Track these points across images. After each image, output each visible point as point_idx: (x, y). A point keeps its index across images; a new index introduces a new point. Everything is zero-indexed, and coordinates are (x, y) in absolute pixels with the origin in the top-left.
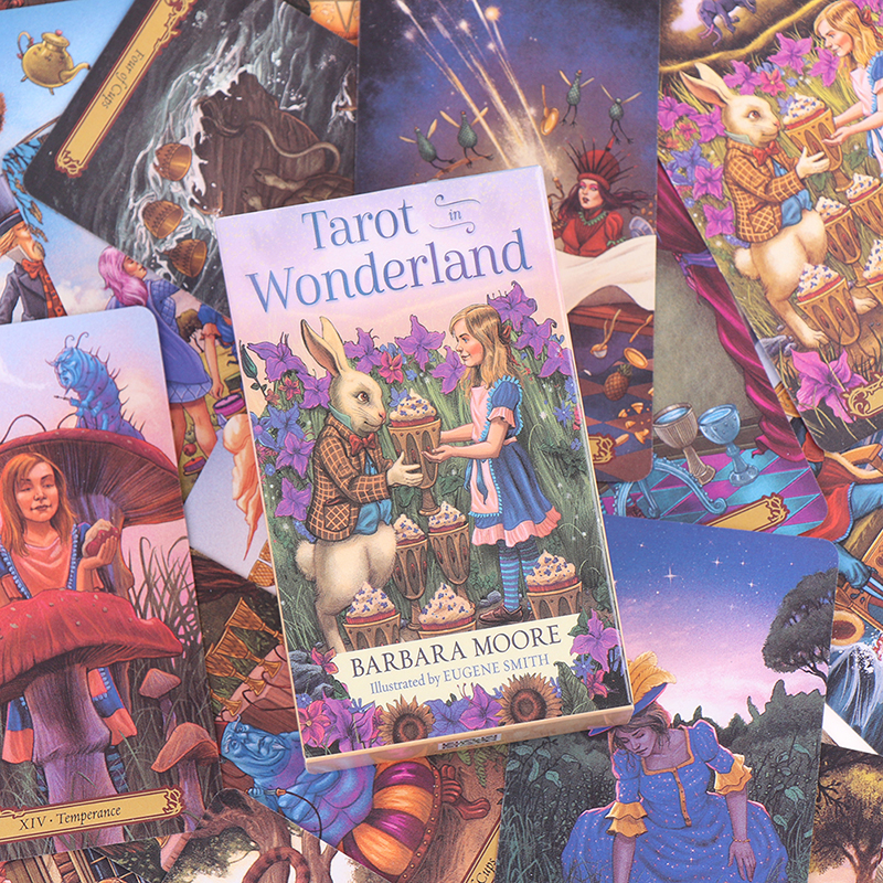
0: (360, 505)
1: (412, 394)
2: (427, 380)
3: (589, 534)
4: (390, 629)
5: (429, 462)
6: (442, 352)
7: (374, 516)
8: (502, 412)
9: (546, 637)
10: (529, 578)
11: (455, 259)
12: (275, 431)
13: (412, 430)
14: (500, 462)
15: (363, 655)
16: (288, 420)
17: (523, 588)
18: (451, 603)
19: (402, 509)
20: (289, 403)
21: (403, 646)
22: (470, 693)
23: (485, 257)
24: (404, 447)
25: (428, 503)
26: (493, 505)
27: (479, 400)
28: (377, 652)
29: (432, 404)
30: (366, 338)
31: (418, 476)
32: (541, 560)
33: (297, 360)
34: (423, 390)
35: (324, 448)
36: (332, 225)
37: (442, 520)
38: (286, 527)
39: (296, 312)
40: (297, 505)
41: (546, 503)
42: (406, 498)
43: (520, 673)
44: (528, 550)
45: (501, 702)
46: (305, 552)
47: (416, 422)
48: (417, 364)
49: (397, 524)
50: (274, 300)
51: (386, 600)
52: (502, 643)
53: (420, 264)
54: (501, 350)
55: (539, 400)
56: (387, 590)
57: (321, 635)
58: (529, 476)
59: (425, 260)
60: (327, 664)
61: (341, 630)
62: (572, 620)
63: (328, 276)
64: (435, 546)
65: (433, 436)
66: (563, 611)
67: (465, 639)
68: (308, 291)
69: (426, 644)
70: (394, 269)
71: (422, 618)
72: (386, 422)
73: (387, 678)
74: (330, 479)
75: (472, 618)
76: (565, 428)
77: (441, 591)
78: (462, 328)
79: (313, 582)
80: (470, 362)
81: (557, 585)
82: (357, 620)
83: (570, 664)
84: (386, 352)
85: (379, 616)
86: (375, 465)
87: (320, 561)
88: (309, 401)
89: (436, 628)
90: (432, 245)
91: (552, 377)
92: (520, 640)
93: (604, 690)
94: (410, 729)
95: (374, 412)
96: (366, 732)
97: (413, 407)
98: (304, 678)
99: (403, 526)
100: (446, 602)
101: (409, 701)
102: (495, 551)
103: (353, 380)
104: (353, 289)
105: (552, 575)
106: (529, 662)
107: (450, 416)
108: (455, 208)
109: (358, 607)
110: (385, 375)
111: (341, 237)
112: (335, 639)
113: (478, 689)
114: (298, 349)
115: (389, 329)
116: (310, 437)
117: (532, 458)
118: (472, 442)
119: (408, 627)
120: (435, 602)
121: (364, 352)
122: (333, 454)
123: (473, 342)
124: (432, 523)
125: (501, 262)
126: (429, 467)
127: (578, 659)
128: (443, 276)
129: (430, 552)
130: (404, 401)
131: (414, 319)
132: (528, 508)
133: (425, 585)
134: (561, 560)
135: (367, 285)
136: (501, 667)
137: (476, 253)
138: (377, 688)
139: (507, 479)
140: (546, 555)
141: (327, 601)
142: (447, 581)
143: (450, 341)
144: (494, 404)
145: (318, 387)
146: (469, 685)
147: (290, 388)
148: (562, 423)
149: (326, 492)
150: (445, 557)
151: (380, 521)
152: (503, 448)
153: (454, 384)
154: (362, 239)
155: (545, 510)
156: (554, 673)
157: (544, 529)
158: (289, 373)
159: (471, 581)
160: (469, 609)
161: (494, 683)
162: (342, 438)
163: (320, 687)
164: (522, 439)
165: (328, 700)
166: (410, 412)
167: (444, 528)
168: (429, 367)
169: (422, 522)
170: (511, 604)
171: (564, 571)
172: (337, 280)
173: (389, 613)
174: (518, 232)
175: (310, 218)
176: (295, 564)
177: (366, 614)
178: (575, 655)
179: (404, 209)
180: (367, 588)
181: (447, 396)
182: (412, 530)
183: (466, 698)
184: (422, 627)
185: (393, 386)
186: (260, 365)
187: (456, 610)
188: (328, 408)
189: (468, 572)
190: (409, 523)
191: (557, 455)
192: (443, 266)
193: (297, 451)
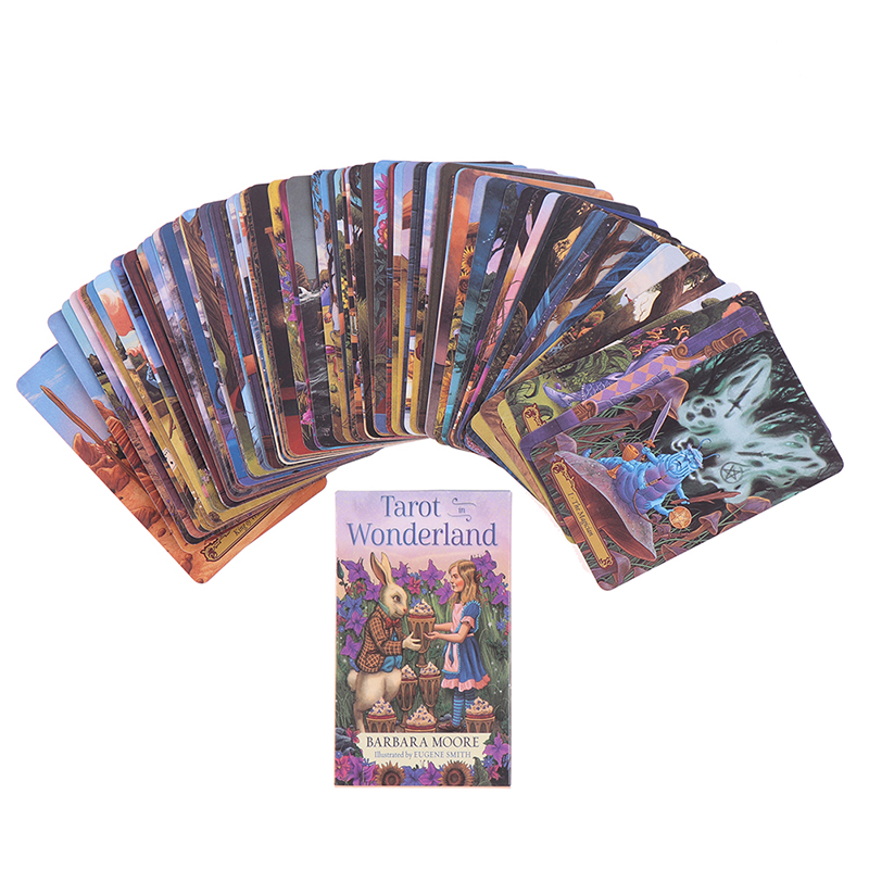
0: (386, 656)
1: (423, 601)
2: (432, 596)
3: (504, 692)
4: (390, 725)
5: (425, 639)
6: (443, 582)
7: (392, 662)
8: (469, 619)
9: (471, 743)
10: (468, 710)
11: (458, 533)
12: (348, 609)
13: (420, 621)
14: (463, 645)
15: (374, 736)
16: (356, 604)
17: (464, 715)
18: (425, 716)
19: (407, 662)
20: (357, 596)
21: (395, 734)
22: (426, 766)
23: (474, 534)
24: (414, 629)
25: (421, 661)
26: (455, 668)
27: (458, 611)
28: (382, 736)
29: (433, 608)
30: (404, 568)
31: (419, 646)
32: (476, 701)
33: (366, 573)
34: (429, 601)
35: (372, 623)
36: (397, 505)
37: (427, 671)
38: (345, 661)
39: (370, 548)
40: (353, 650)
41: (484, 671)
42: (410, 657)
43: (454, 760)
44: (469, 695)
45: (442, 774)
46: (353, 676)
47: (422, 617)
48: (428, 586)
49: (403, 670)
50: (359, 540)
51: (391, 709)
52: (447, 742)
53: (439, 533)
54: (474, 586)
55: (489, 616)
56: (392, 704)
57: (354, 722)
58: (477, 655)
59: (442, 532)
60: (354, 738)
61: (365, 721)
62: (487, 736)
63: (390, 531)
64: (421, 685)
65: (430, 626)
66: (483, 731)
67: (429, 736)
68: (378, 539)
69: (408, 736)
70: (425, 534)
71: (408, 722)
72: (407, 614)
73: (384, 750)
74: (373, 639)
75: (434, 726)
76: (500, 633)
77: (420, 709)
78: (455, 571)
79: (354, 692)
80: (456, 590)
81: (482, 716)
82: (374, 717)
83: (482, 759)
84: (413, 577)
85: (386, 716)
86: (397, 636)
87: (360, 682)
88: (368, 596)
89: (414, 728)
90: (447, 524)
91: (498, 605)
92: (457, 742)
93: (497, 776)
94: (392, 779)
95: (401, 608)
96: (368, 777)
97: (422, 609)
98: (341, 743)
99: (406, 671)
100: (422, 715)
101: (394, 765)
102: (453, 692)
103: (393, 589)
104: (401, 541)
105: (480, 710)
106: (460, 754)
107: (441, 617)
108: (462, 506)
109: (375, 710)
110: (410, 589)
111: (400, 512)
112: (361, 726)
113: (431, 764)
114: (367, 567)
115: (417, 565)
116: (365, 615)
117: (480, 647)
118: (450, 633)
119: (399, 726)
120: (416, 714)
121: (401, 575)
122: (376, 625)
123: (460, 579)
124: (422, 672)
125: (481, 539)
126: (425, 642)
127: (486, 757)
128: (450, 542)
129: (418, 688)
130: (418, 605)
131: (431, 562)
132: (474, 672)
133: (412, 704)
134: (486, 703)
135: (409, 541)
136: (445, 755)
137: (469, 532)
138: (378, 754)
139: (465, 655)
140: (479, 699)
141: (360, 704)
142: (425, 704)
143: (448, 577)
144: (465, 614)
145: (374, 589)
146: (426, 761)
147: (359, 587)
148: (499, 630)
149: (369, 646)
150: (426, 691)
151: (395, 666)
152: (466, 638)
153: (446, 599)
154: (411, 515)
155: (482, 675)
156: (473, 763)
157: (480, 685)
158: (360, 579)
159: (437, 707)
160: (433, 721)
161: (439, 763)
162: (382, 619)
163: (348, 749)
164: (477, 635)
165: (352, 757)
166: (420, 611)
167: (427, 676)
168: (434, 589)
169: (417, 671)
170: (456, 722)
171: (487, 709)
172: (394, 534)
173: (391, 716)
174: (494, 524)
175: (385, 499)
176: (346, 681)
177: (379, 714)
178: (485, 755)
179: (435, 503)
180: (382, 701)
181: (441, 606)
182: (411, 674)
183: (424, 768)
184: (407, 726)
185: (414, 596)
186: (346, 572)
187: (427, 720)
188: (377, 602)
189: (436, 701)
190: (410, 670)
191: (494, 647)
192: (450, 536)
193: (357, 622)
